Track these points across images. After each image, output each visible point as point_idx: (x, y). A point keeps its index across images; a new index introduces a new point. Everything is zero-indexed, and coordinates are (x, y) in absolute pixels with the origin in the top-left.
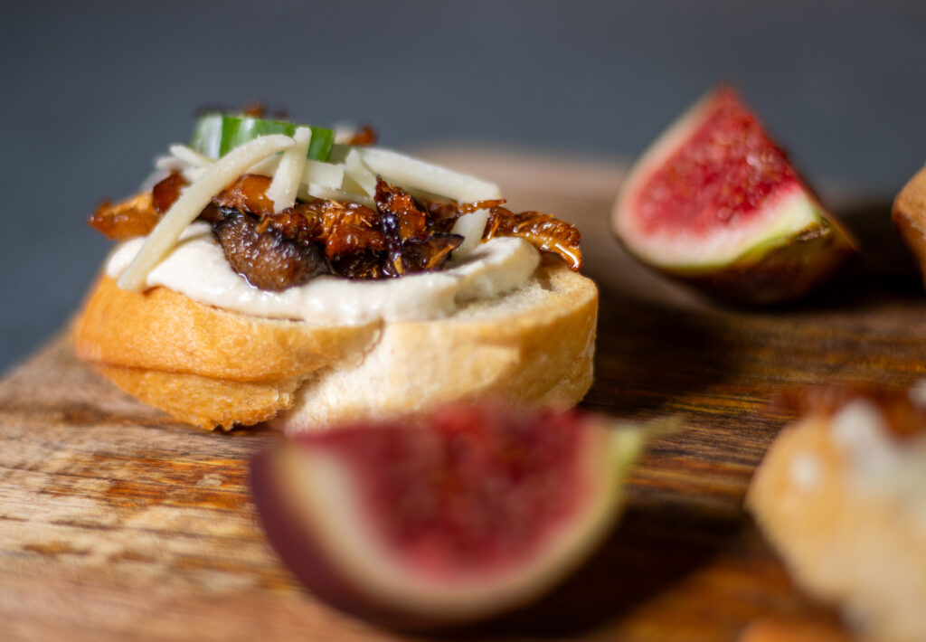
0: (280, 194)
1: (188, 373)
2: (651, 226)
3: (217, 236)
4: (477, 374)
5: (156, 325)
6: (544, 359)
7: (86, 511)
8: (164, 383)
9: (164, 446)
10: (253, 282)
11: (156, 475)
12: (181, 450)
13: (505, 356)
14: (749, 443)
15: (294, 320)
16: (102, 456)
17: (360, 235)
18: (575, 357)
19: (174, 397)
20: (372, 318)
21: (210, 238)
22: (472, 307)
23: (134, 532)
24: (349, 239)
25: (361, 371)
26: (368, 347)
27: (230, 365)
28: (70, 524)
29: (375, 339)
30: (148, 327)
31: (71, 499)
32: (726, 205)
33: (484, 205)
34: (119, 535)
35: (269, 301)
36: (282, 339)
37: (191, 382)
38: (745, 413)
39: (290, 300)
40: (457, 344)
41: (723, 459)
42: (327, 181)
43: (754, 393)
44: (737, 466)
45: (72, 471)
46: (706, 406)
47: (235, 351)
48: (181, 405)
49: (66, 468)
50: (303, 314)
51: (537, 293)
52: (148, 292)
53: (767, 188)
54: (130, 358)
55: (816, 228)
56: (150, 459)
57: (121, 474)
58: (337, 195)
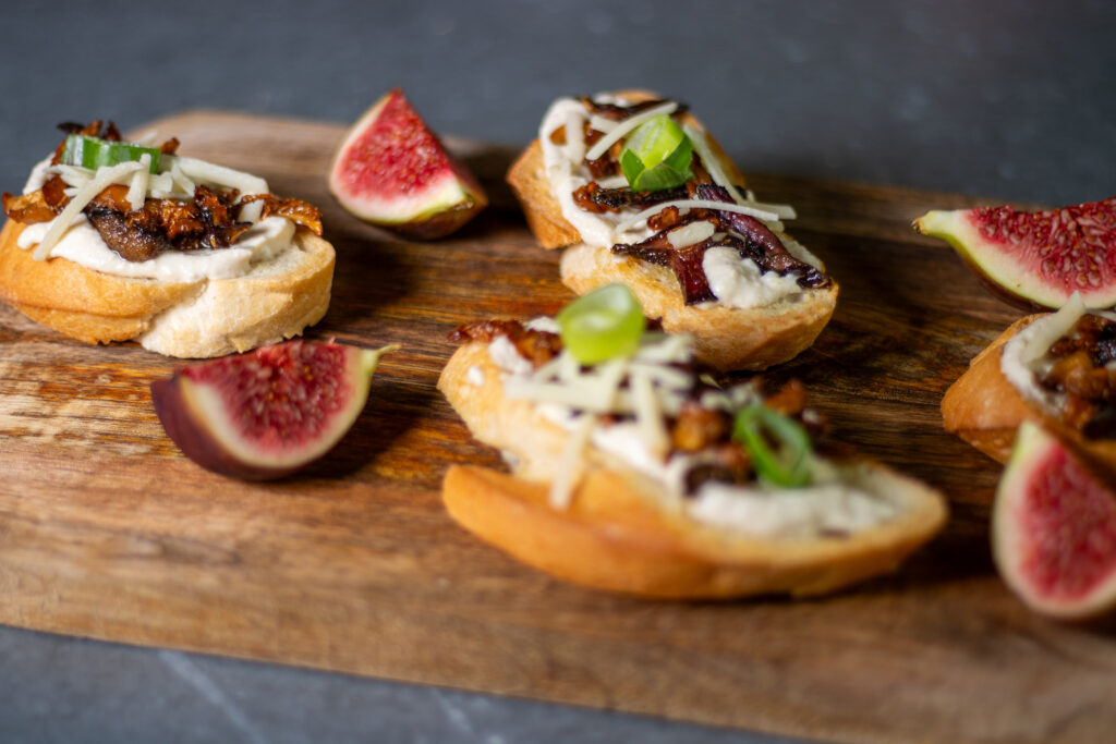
0: (135, 199)
1: (83, 312)
2: (355, 192)
3: (94, 226)
4: (267, 309)
5: (59, 283)
6: (307, 297)
7: (30, 405)
8: (64, 317)
9: (65, 356)
10: (123, 256)
11: (67, 377)
12: (78, 359)
13: (284, 299)
14: (430, 340)
15: (149, 279)
16: (27, 365)
17: (188, 223)
18: (322, 293)
19: (70, 325)
20: (202, 277)
21: (88, 225)
22: (260, 267)
23: (65, 419)
24: (182, 228)
25: (194, 308)
26: (198, 294)
27: (111, 308)
28: (23, 414)
29: (202, 290)
30: (53, 283)
31: (17, 396)
32: (405, 179)
33: (259, 197)
34: (57, 421)
35: (134, 268)
36: (145, 292)
37: (84, 317)
38: (424, 318)
39: (149, 267)
40: (255, 292)
41: (416, 351)
42: (162, 187)
43: (429, 304)
44: (425, 356)
45: (12, 376)
46: (400, 314)
47: (114, 300)
48: (76, 330)
49: (7, 375)
50: (156, 274)
51: (296, 252)
52: (50, 260)
53: (430, 171)
54: (43, 302)
55: (464, 203)
56: (59, 366)
57: (45, 377)
58: (170, 196)
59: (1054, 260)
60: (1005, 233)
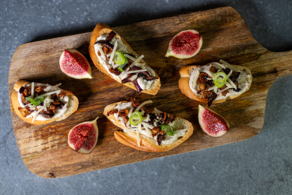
7: (43, 141)
11: (44, 132)
16: (36, 131)
28: (43, 144)
31: (39, 140)
34: (49, 143)
45: (35, 135)
57: (41, 133)
59: (188, 51)
60: (180, 51)
